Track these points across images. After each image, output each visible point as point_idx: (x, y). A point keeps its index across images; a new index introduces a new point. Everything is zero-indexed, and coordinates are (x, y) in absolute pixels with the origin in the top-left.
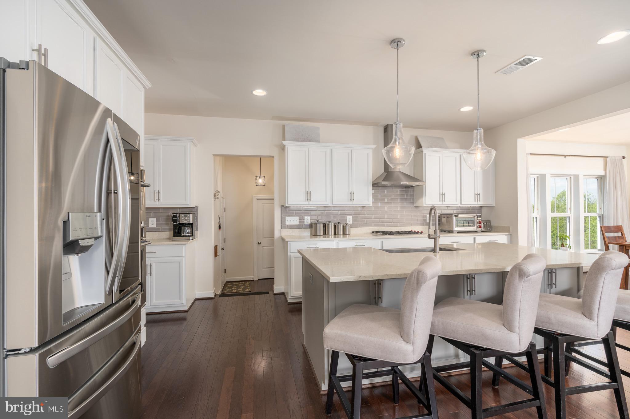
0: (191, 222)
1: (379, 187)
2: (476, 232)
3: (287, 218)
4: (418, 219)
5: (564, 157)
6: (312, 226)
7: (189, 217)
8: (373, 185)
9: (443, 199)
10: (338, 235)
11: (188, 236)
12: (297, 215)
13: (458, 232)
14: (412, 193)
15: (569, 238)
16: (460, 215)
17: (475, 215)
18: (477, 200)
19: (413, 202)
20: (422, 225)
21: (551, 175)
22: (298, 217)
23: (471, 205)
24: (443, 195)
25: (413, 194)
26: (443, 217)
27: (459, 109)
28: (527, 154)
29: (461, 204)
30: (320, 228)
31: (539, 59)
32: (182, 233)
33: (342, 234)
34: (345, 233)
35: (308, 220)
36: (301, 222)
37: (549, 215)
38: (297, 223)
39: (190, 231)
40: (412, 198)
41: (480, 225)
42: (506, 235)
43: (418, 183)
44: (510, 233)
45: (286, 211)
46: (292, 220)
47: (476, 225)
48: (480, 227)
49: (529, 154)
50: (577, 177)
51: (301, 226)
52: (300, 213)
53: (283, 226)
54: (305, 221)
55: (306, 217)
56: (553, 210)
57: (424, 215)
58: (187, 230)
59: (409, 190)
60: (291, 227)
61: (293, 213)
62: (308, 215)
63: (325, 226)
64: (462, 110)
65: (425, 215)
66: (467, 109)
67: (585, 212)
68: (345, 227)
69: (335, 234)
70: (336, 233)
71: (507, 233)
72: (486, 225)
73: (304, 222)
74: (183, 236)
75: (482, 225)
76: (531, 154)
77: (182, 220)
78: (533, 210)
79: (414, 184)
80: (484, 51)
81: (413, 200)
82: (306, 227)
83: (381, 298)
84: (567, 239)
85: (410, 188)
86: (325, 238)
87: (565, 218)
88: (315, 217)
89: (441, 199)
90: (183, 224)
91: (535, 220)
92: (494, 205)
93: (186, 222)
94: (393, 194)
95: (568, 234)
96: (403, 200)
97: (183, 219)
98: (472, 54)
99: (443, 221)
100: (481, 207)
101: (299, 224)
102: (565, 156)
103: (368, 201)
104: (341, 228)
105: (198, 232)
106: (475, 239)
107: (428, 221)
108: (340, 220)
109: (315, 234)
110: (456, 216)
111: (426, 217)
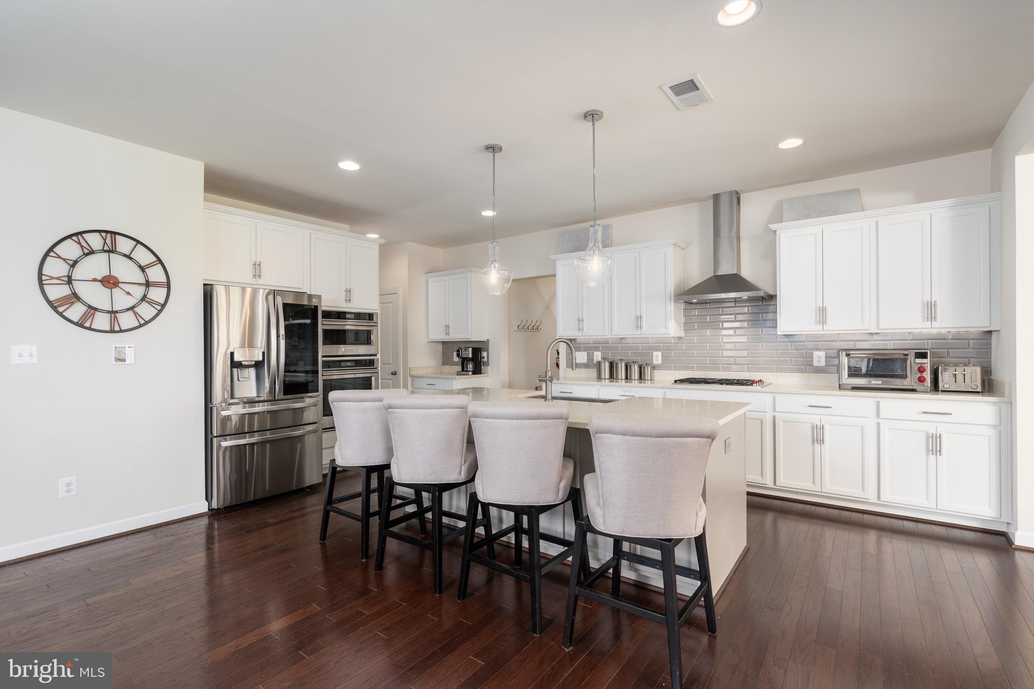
1: (708, 303)
3: (575, 354)
4: (791, 360)
6: (600, 365)
7: (469, 351)
11: (470, 371)
12: (585, 349)
18: (929, 318)
22: (587, 353)
27: (776, 146)
30: (606, 367)
32: (467, 368)
33: (636, 379)
35: (598, 356)
36: (590, 359)
39: (474, 366)
41: (923, 374)
46: (580, 357)
47: (913, 377)
48: (923, 380)
51: (588, 364)
52: (590, 348)
53: (570, 363)
54: (593, 358)
55: (596, 352)
57: (808, 351)
58: (469, 366)
59: (770, 305)
60: (578, 365)
61: (580, 347)
62: (598, 350)
63: (612, 365)
64: (781, 146)
65: (811, 351)
68: (643, 368)
69: (626, 377)
70: (628, 377)
74: (466, 371)
75: (927, 375)
82: (593, 366)
86: (627, 383)
89: (819, 320)
90: (466, 358)
97: (465, 353)
101: (586, 362)
103: (666, 328)
104: (635, 369)
105: (489, 368)
106: (878, 404)
107: (815, 364)
108: (640, 358)
109: (599, 378)
110: (848, 355)
111: (813, 355)
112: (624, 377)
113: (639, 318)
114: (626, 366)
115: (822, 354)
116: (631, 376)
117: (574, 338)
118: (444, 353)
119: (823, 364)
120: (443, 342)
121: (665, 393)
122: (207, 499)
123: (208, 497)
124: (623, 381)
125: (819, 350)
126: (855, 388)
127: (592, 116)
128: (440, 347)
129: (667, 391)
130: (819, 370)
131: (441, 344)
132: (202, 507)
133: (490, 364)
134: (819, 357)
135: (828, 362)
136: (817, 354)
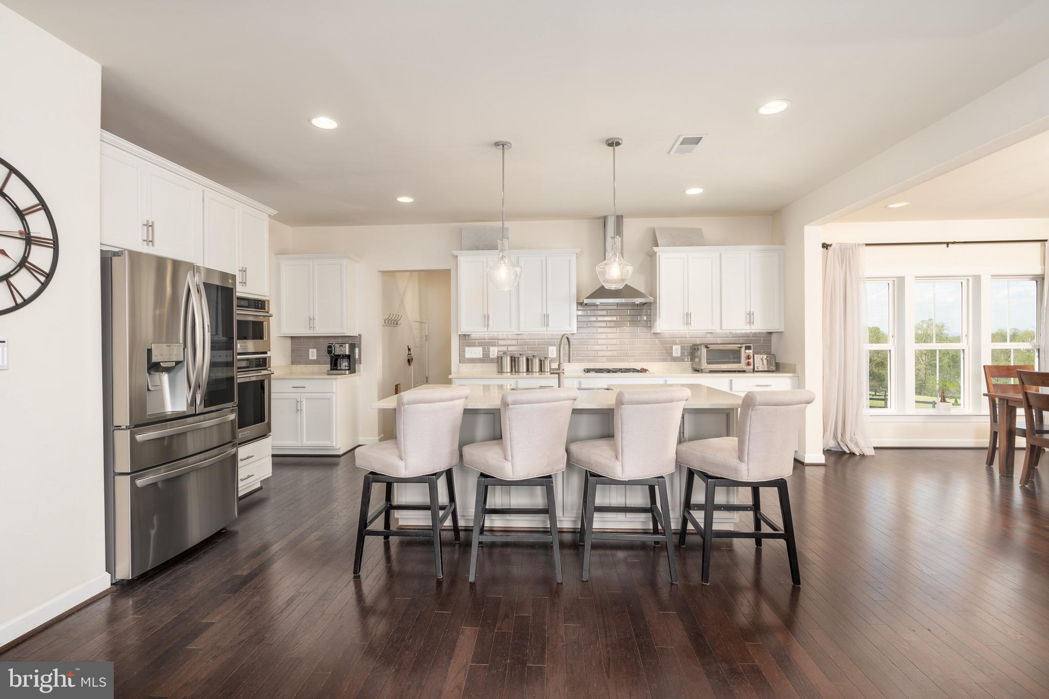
0: (347, 353)
2: (744, 371)
3: (467, 349)
5: (946, 245)
6: (499, 360)
7: (345, 347)
9: (689, 322)
10: (532, 372)
11: (345, 370)
12: (480, 345)
14: (649, 314)
16: (713, 346)
17: (743, 345)
18: (749, 323)
20: (665, 360)
21: (915, 277)
22: (481, 348)
23: (737, 331)
24: (689, 316)
25: (651, 315)
27: (684, 192)
29: (721, 328)
30: (507, 361)
32: (338, 366)
33: (537, 371)
34: (543, 370)
35: (494, 352)
36: (486, 354)
37: (912, 347)
38: (480, 356)
39: (347, 364)
40: (650, 321)
41: (749, 360)
42: (789, 377)
44: (796, 375)
45: (466, 340)
46: (475, 352)
47: (743, 362)
48: (751, 363)
50: (977, 279)
51: (485, 359)
52: (486, 344)
53: (463, 359)
54: (491, 353)
55: (492, 348)
57: (669, 345)
58: (344, 364)
60: (473, 361)
61: (475, 343)
62: (495, 346)
63: (513, 359)
65: (672, 345)
68: (542, 362)
69: (528, 370)
70: (530, 370)
71: (792, 375)
72: (766, 362)
73: (489, 355)
74: (341, 370)
76: (867, 245)
77: (338, 351)
81: (651, 324)
82: (492, 361)
87: (956, 351)
88: (504, 349)
89: (686, 322)
90: (340, 355)
92: (782, 330)
93: (341, 353)
96: (634, 322)
97: (338, 349)
101: (483, 357)
102: (948, 244)
103: (570, 326)
104: (536, 362)
105: (362, 365)
106: (731, 381)
107: (674, 355)
108: (536, 352)
109: (501, 371)
110: (706, 347)
111: (671, 348)
112: (525, 370)
113: (546, 317)
114: (528, 360)
115: (679, 347)
116: (532, 369)
117: (469, 333)
118: (293, 351)
119: (679, 355)
120: (291, 337)
121: (580, 383)
122: (108, 570)
123: (110, 566)
124: (525, 374)
125: (676, 344)
126: (711, 372)
127: (613, 143)
128: (289, 342)
129: (582, 380)
130: (675, 359)
131: (290, 339)
132: (104, 582)
133: (362, 361)
134: (676, 350)
135: (682, 353)
136: (675, 347)
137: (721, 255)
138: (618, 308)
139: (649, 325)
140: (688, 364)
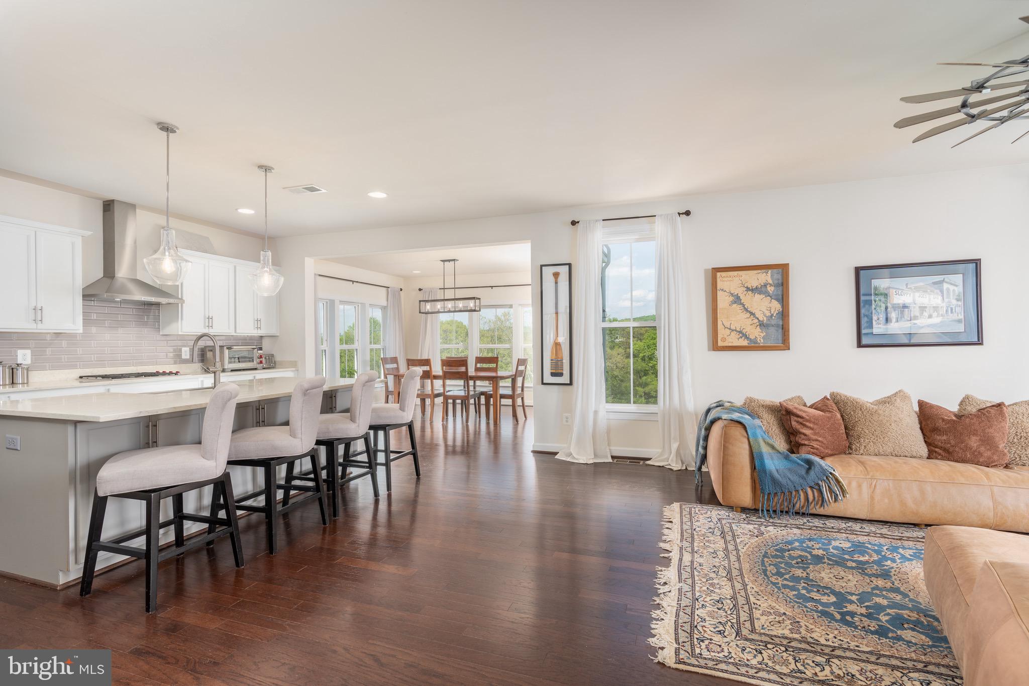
1: (93, 300)
2: (256, 369)
4: (168, 353)
5: (352, 283)
8: (84, 296)
9: (210, 325)
13: (232, 371)
14: (157, 314)
15: (357, 373)
16: (234, 347)
17: (255, 347)
18: (257, 328)
19: (159, 328)
20: (175, 363)
21: (340, 301)
23: (248, 335)
24: (210, 320)
25: (159, 316)
26: (209, 351)
27: (236, 209)
28: (315, 274)
29: (235, 332)
31: (324, 191)
34: (15, 382)
37: (338, 347)
40: (157, 322)
41: (261, 359)
42: (292, 371)
43: (171, 301)
44: (297, 369)
47: (256, 361)
48: (261, 362)
49: (317, 275)
50: (364, 306)
56: (341, 343)
57: (178, 347)
59: (150, 309)
64: (240, 211)
65: (180, 347)
66: (246, 211)
67: (371, 343)
68: (15, 370)
71: (294, 369)
72: (268, 361)
75: (263, 360)
76: (320, 275)
78: (322, 342)
79: (163, 300)
80: (273, 169)
81: (159, 325)
83: (156, 442)
84: (355, 374)
85: (154, 306)
87: (353, 350)
89: (207, 325)
91: (324, 353)
92: (278, 335)
94: (122, 314)
95: (356, 368)
96: (141, 324)
98: (260, 167)
99: (208, 356)
100: (262, 336)
103: (74, 324)
107: (184, 357)
111: (180, 351)
113: (37, 310)
115: (188, 349)
119: (188, 357)
125: (185, 346)
130: (186, 362)
134: (186, 352)
135: (192, 355)
136: (184, 349)
137: (235, 267)
138: (146, 308)
139: (157, 327)
140: (198, 366)
